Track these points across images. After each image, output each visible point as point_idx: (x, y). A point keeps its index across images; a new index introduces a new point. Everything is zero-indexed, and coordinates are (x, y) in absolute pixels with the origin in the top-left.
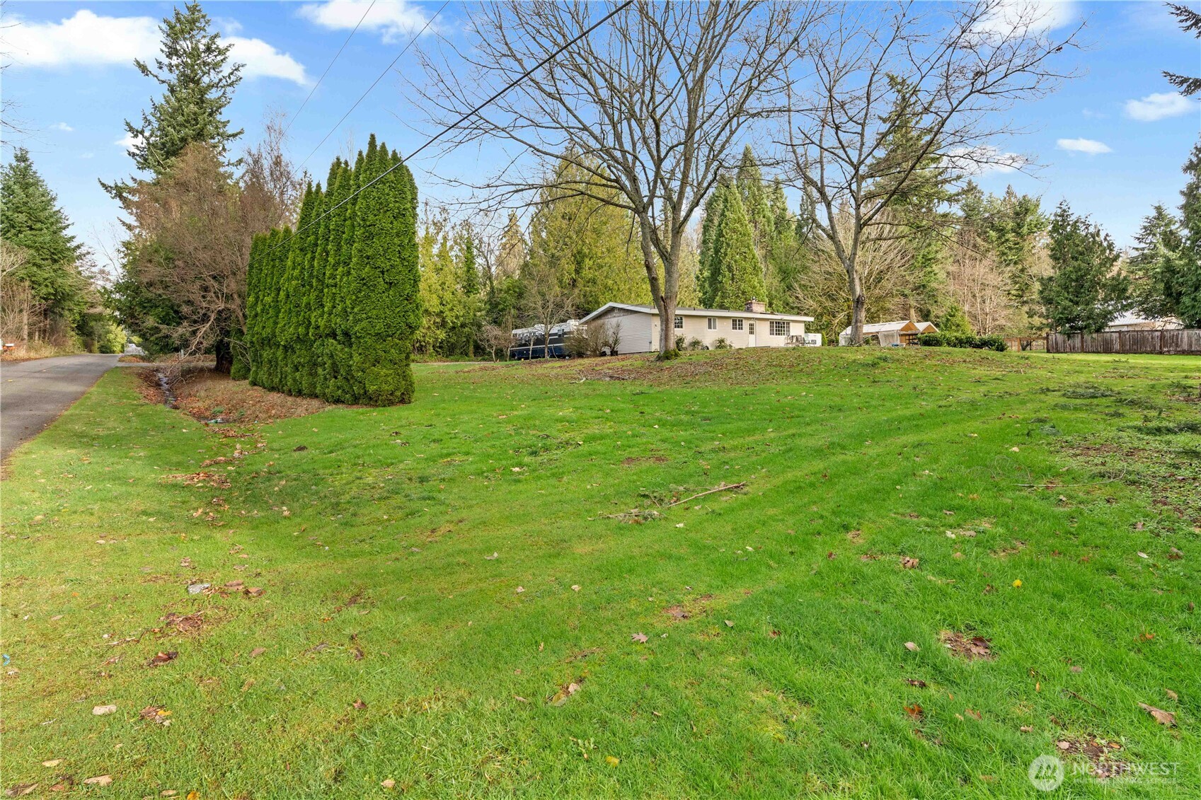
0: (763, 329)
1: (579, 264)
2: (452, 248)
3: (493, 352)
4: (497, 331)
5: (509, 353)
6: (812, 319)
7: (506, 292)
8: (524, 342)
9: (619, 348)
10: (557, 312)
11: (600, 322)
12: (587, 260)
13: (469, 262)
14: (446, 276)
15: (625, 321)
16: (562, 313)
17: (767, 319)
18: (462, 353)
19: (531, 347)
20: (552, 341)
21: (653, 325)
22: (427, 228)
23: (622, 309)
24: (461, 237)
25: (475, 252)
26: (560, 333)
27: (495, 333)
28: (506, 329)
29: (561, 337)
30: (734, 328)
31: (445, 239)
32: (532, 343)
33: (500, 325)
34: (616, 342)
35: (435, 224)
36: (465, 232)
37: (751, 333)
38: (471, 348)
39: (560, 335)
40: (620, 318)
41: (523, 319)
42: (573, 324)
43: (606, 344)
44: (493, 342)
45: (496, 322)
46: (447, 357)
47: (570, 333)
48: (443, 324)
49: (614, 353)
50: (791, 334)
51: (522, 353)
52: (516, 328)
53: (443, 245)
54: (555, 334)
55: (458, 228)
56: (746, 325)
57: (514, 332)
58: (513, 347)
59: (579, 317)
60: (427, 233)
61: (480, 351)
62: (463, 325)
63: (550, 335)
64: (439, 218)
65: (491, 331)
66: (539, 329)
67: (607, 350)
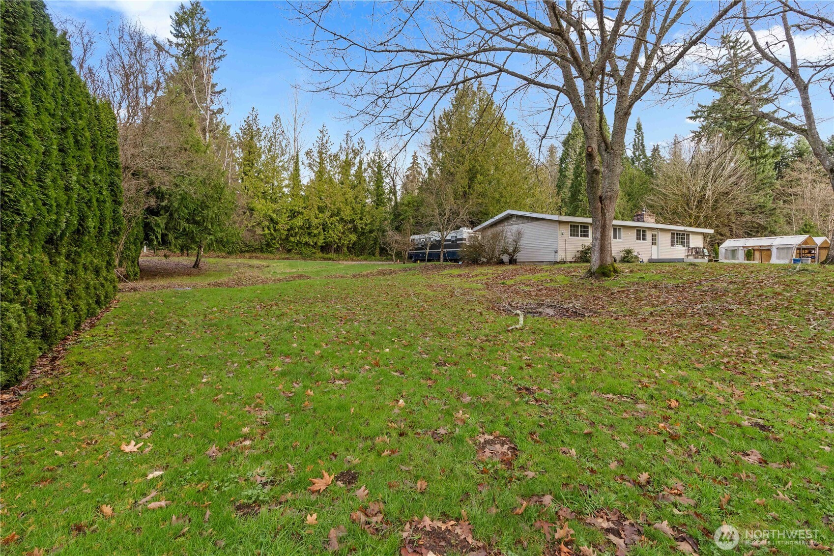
0: (665, 239)
1: (472, 179)
2: (366, 170)
3: (393, 254)
4: (397, 237)
5: (407, 256)
6: (711, 231)
7: (406, 206)
8: (420, 246)
9: (519, 257)
10: (452, 221)
11: (498, 229)
12: (479, 176)
13: (379, 181)
14: (359, 192)
15: (528, 229)
16: (458, 222)
17: (669, 230)
18: (369, 254)
19: (428, 251)
20: (446, 247)
21: (559, 233)
22: (347, 154)
23: (521, 216)
24: (374, 162)
25: (384, 174)
26: (454, 239)
27: (396, 238)
28: (405, 235)
29: (456, 243)
30: (638, 239)
31: (361, 162)
32: (428, 248)
33: (400, 231)
34: (515, 250)
35: (353, 151)
36: (377, 158)
37: (654, 244)
38: (378, 250)
39: (453, 242)
40: (521, 226)
41: (420, 226)
42: (466, 233)
43: (505, 252)
44: (394, 245)
45: (397, 229)
46: (358, 256)
47: (461, 239)
48: (355, 229)
49: (513, 261)
50: (691, 246)
51: (417, 256)
52: (414, 234)
53: (360, 168)
54: (449, 240)
55: (372, 155)
56: (649, 235)
57: (412, 237)
58: (410, 250)
59: (473, 224)
60: (347, 157)
61: (384, 252)
62: (371, 231)
63: (446, 241)
64: (357, 146)
65: (392, 236)
66: (435, 236)
67: (506, 258)
